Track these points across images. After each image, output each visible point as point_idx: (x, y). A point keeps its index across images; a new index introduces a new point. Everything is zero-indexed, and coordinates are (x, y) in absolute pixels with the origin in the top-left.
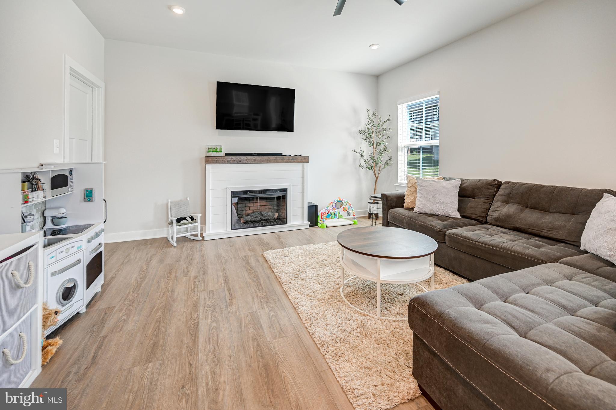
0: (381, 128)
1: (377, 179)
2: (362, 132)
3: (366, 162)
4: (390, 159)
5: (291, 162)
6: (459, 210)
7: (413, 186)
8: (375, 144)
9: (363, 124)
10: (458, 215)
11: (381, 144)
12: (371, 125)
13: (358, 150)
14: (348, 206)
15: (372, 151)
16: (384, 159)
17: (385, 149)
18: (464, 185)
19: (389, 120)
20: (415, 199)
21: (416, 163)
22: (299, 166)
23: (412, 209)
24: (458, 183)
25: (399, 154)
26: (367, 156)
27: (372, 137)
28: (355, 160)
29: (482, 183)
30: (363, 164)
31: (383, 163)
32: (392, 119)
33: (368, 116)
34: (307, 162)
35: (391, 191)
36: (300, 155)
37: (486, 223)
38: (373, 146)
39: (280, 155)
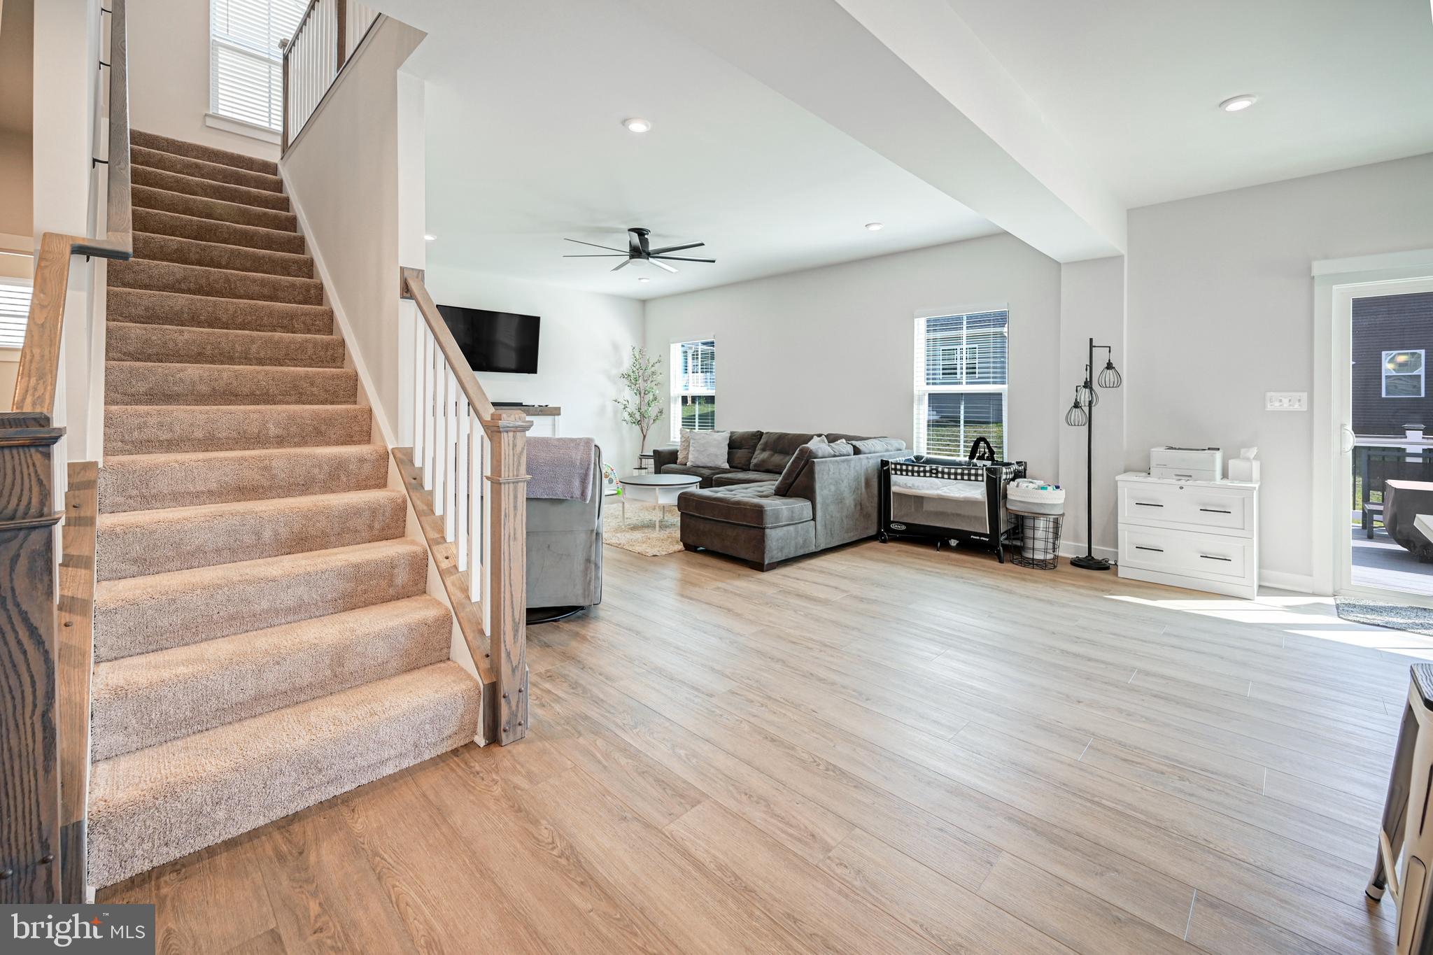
0: (649, 371)
1: (645, 437)
2: (626, 376)
3: (631, 415)
4: (661, 412)
5: (538, 415)
6: (728, 462)
7: (686, 441)
8: (643, 392)
9: (627, 364)
10: (727, 466)
11: (649, 392)
12: (637, 367)
13: (621, 400)
14: (609, 471)
15: (638, 402)
16: (653, 411)
17: (655, 399)
18: (734, 438)
19: (659, 361)
20: (688, 454)
21: (691, 419)
22: (549, 419)
23: (686, 465)
24: (728, 435)
25: (672, 405)
26: (632, 408)
27: (638, 382)
28: (615, 412)
29: (748, 435)
30: (627, 417)
31: (653, 416)
32: (663, 360)
33: (634, 355)
34: (559, 414)
35: (664, 447)
36: (547, 406)
37: (749, 470)
38: (640, 394)
39: (520, 405)
